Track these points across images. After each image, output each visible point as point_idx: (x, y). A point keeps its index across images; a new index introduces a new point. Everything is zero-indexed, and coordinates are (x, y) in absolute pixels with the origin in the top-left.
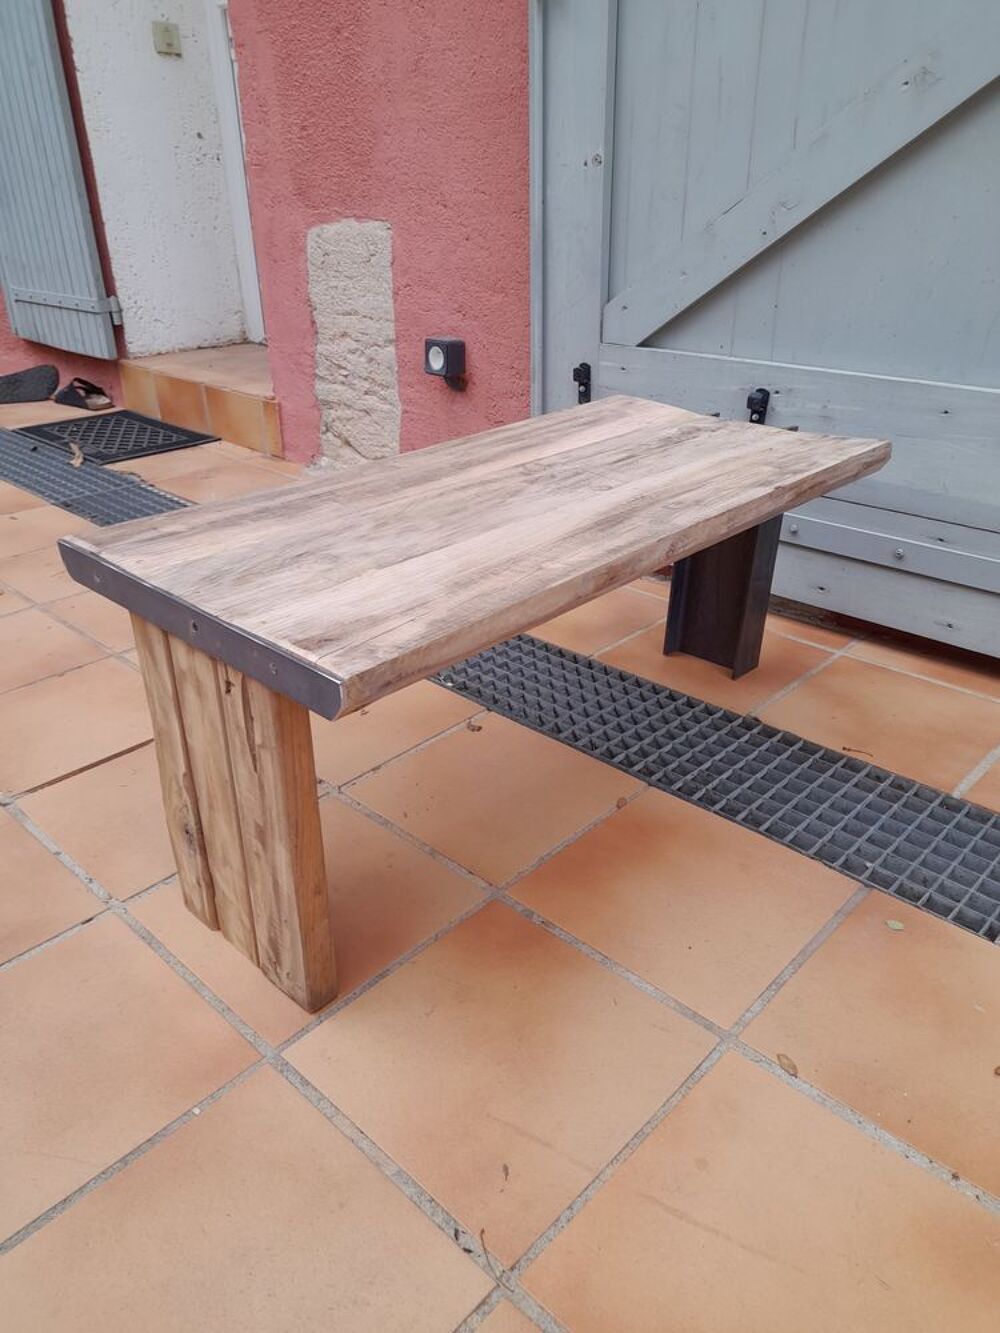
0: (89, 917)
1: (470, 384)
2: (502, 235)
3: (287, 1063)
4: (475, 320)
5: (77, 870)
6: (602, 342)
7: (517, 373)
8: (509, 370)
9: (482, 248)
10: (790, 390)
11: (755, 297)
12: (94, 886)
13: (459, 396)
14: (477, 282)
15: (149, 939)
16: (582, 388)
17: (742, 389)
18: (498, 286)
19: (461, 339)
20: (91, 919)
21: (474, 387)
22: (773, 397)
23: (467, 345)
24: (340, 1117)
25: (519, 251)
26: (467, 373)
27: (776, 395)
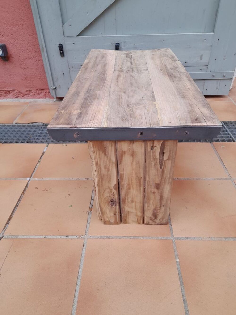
0: (83, 245)
1: (11, 58)
2: (12, 7)
3: (178, 237)
4: (7, 36)
5: (59, 237)
6: (64, 37)
7: (29, 52)
8: (26, 51)
9: (4, 12)
10: (125, 42)
11: (109, 18)
12: (70, 237)
13: (7, 63)
14: (5, 23)
15: (108, 237)
16: (61, 52)
17: (112, 44)
18: (14, 24)
19: (4, 44)
20: (84, 244)
21: (13, 59)
22: (120, 44)
23: (6, 45)
24: (202, 238)
25: (20, 11)
26: (9, 55)
27: (121, 44)
